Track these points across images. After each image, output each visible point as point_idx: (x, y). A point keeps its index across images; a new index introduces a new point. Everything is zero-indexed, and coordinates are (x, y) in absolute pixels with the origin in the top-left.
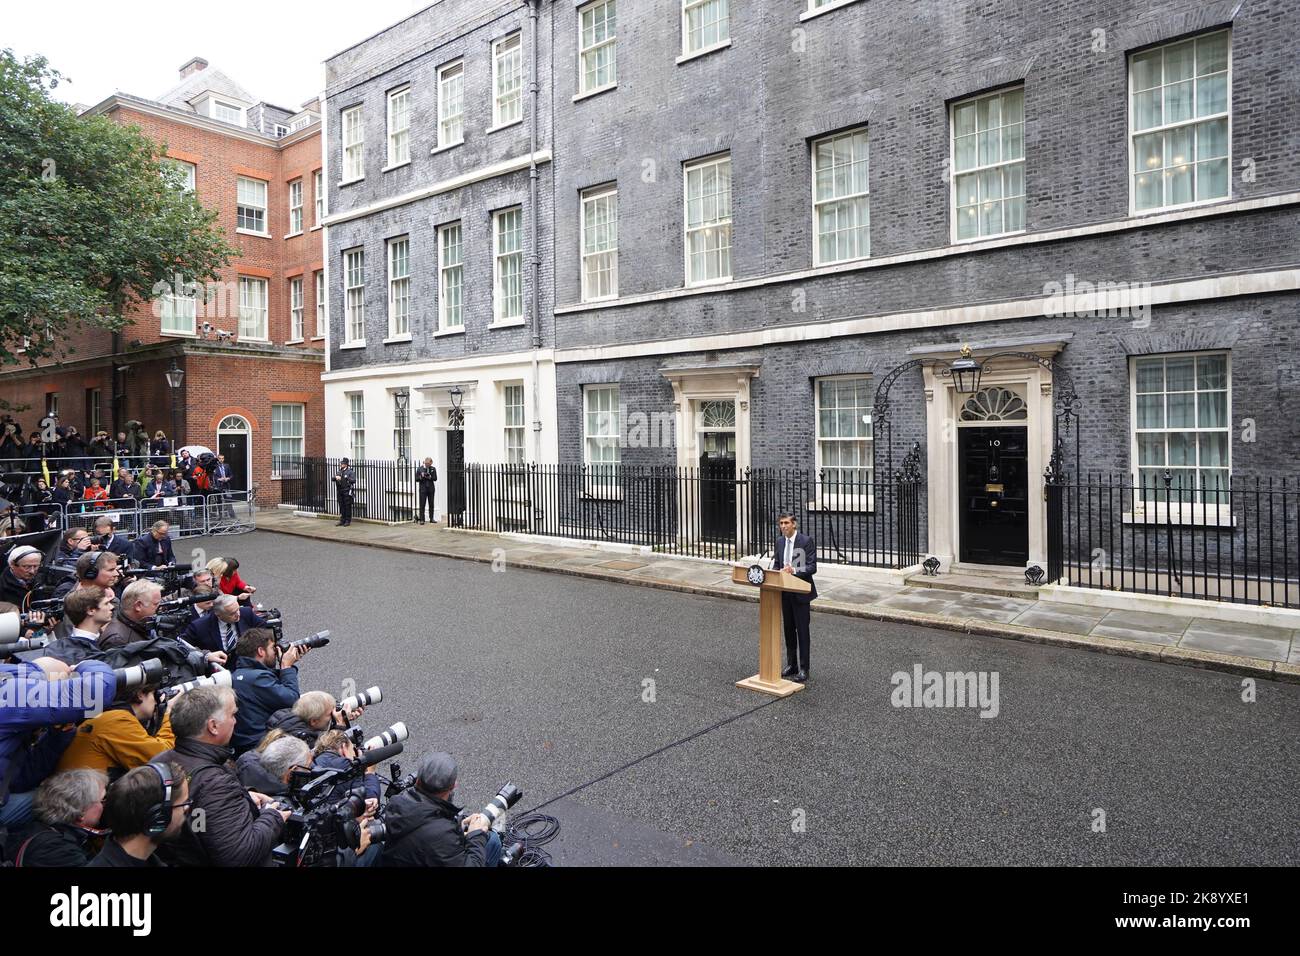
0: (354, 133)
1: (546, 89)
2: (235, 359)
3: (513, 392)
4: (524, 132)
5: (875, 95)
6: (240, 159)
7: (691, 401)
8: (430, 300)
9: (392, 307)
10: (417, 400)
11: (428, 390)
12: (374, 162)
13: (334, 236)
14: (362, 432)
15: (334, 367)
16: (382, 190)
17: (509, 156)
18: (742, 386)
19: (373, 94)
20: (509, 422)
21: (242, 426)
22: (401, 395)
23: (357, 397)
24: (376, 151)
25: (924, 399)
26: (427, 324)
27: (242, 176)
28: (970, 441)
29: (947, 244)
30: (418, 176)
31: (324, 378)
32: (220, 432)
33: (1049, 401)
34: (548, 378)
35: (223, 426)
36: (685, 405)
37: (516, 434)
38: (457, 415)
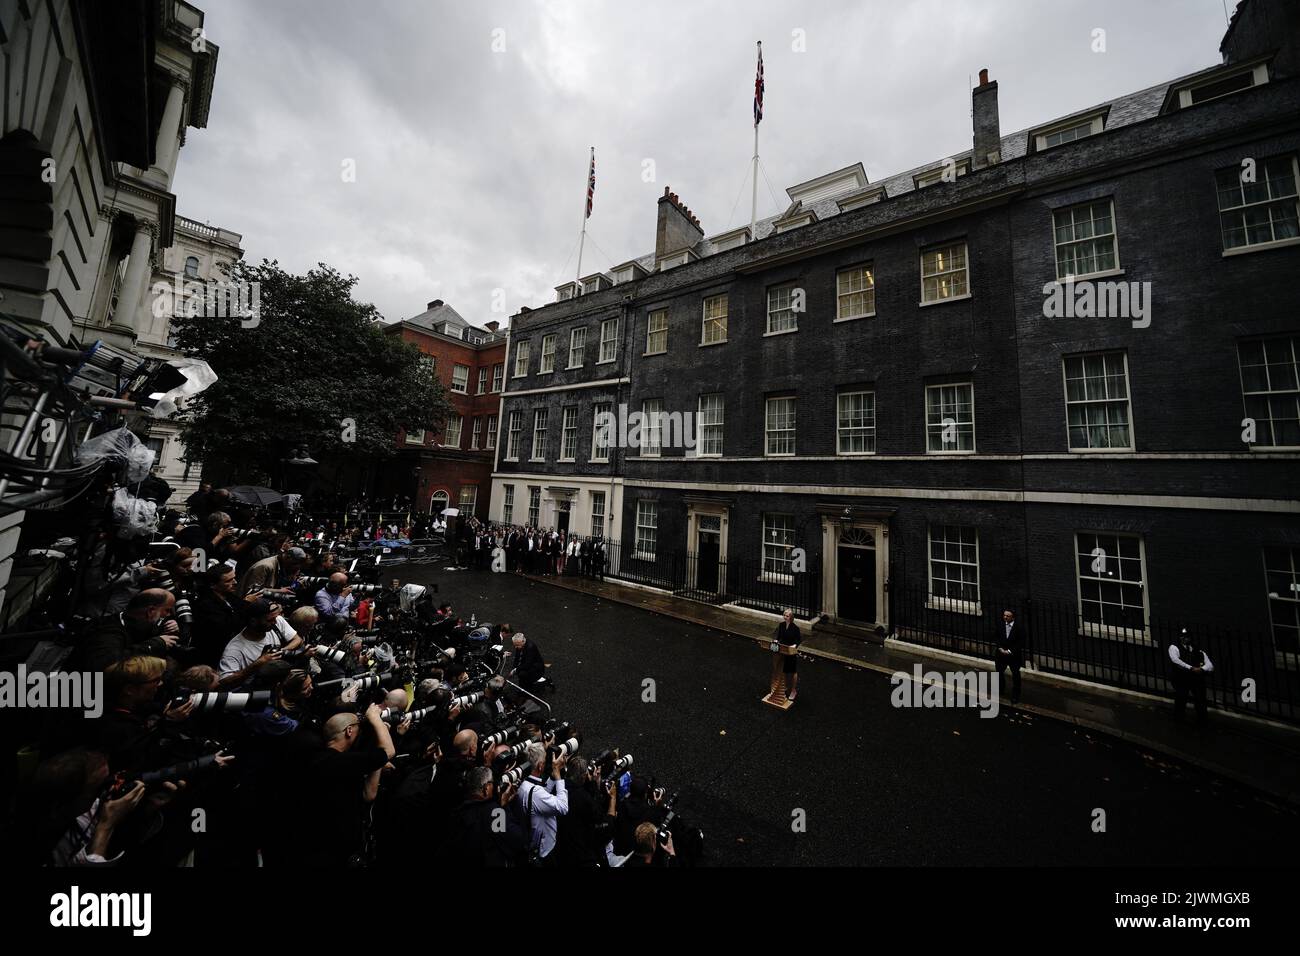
0: (523, 352)
1: (629, 347)
2: (446, 461)
3: (598, 497)
4: (616, 368)
5: (799, 377)
6: (457, 355)
7: (697, 516)
8: (557, 443)
9: (535, 443)
10: (544, 495)
11: (551, 490)
12: (533, 369)
13: (506, 403)
14: (511, 507)
15: (498, 472)
16: (536, 384)
17: (608, 377)
18: (725, 512)
19: (535, 336)
20: (595, 512)
21: (444, 496)
22: (535, 490)
23: (510, 489)
24: (534, 364)
25: (821, 530)
26: (553, 455)
27: (457, 364)
28: (843, 554)
29: (835, 454)
30: (557, 381)
31: (493, 475)
32: (433, 499)
33: (887, 540)
34: (619, 493)
35: (435, 496)
36: (693, 518)
37: (598, 520)
38: (567, 505)
